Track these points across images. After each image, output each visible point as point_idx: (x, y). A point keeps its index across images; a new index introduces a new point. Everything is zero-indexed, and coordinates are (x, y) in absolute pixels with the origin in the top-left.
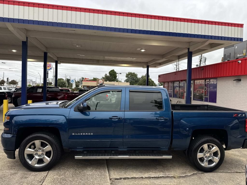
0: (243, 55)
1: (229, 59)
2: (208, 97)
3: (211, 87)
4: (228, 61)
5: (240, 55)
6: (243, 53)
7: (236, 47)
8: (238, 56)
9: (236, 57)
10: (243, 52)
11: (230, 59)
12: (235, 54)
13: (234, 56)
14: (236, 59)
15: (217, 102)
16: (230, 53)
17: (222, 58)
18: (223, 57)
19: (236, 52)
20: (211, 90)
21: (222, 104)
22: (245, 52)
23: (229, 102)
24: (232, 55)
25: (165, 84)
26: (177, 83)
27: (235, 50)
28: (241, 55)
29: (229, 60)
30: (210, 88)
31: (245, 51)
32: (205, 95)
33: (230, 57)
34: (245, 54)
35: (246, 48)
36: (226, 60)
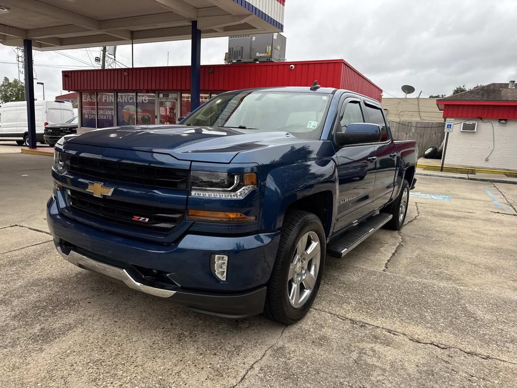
0: (266, 55)
1: (239, 58)
4: (237, 61)
5: (261, 55)
6: (266, 52)
7: (254, 38)
8: (258, 54)
9: (253, 57)
10: (266, 48)
11: (242, 58)
12: (251, 51)
13: (250, 55)
14: (254, 60)
16: (242, 47)
17: (226, 53)
18: (227, 51)
19: (253, 47)
22: (270, 50)
24: (246, 51)
25: (83, 96)
26: (129, 95)
27: (251, 42)
28: (263, 55)
29: (241, 61)
31: (270, 48)
33: (242, 53)
34: (270, 54)
35: (272, 43)
36: (234, 59)
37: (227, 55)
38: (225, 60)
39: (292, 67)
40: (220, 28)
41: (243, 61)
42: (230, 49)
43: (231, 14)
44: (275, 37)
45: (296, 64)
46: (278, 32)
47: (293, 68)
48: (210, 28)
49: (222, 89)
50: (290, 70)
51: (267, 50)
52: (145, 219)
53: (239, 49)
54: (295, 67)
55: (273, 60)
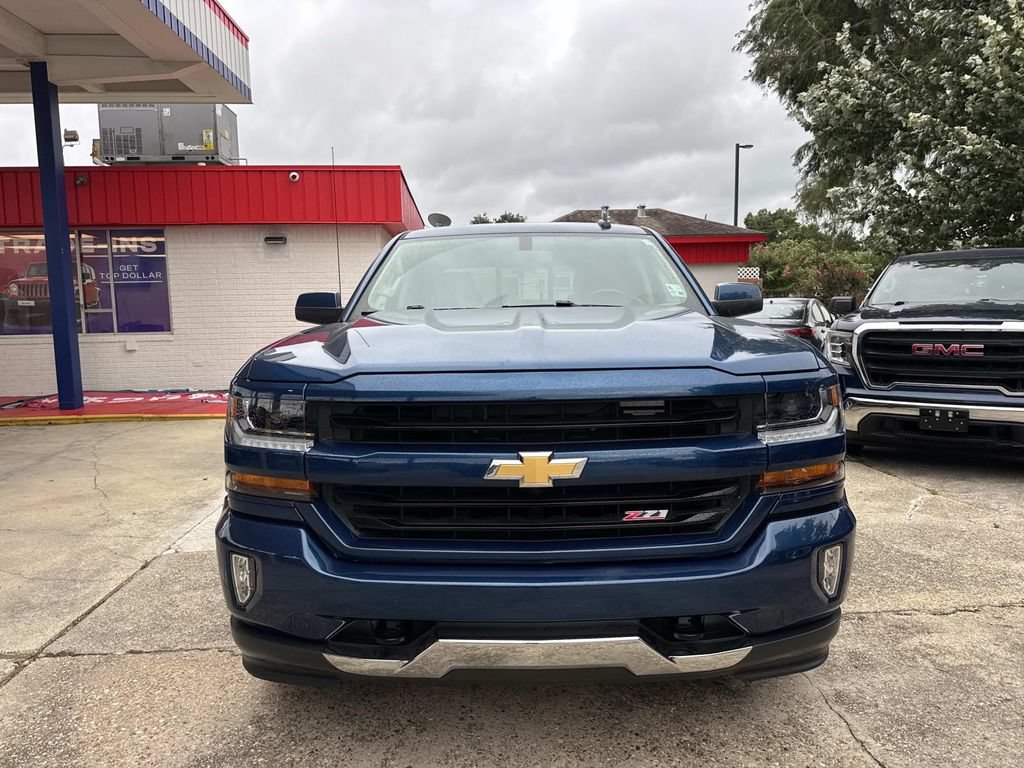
0: (203, 148)
1: (133, 153)
2: (114, 310)
3: (123, 268)
4: (129, 158)
5: (189, 148)
6: (201, 142)
7: (165, 111)
8: (181, 146)
9: (171, 152)
10: (202, 135)
11: (140, 153)
12: (163, 139)
13: (162, 146)
14: (173, 158)
15: (174, 326)
16: (139, 130)
17: (94, 140)
18: (98, 137)
19: (166, 130)
20: (129, 279)
21: (207, 331)
22: (211, 139)
23: (242, 319)
24: (150, 137)
27: (160, 119)
28: (195, 148)
29: (138, 158)
30: (120, 272)
31: (211, 134)
32: (85, 303)
33: (140, 142)
34: (211, 146)
35: (215, 124)
36: (120, 153)
37: (98, 145)
38: (93, 155)
39: (294, 177)
40: (95, 85)
41: (144, 158)
42: (103, 132)
43: (147, 57)
44: (219, 112)
45: (301, 170)
46: (223, 103)
47: (298, 177)
48: (76, 83)
49: (119, 222)
50: (291, 183)
51: (205, 138)
52: (657, 514)
53: (129, 132)
54: (301, 178)
55: (221, 160)
